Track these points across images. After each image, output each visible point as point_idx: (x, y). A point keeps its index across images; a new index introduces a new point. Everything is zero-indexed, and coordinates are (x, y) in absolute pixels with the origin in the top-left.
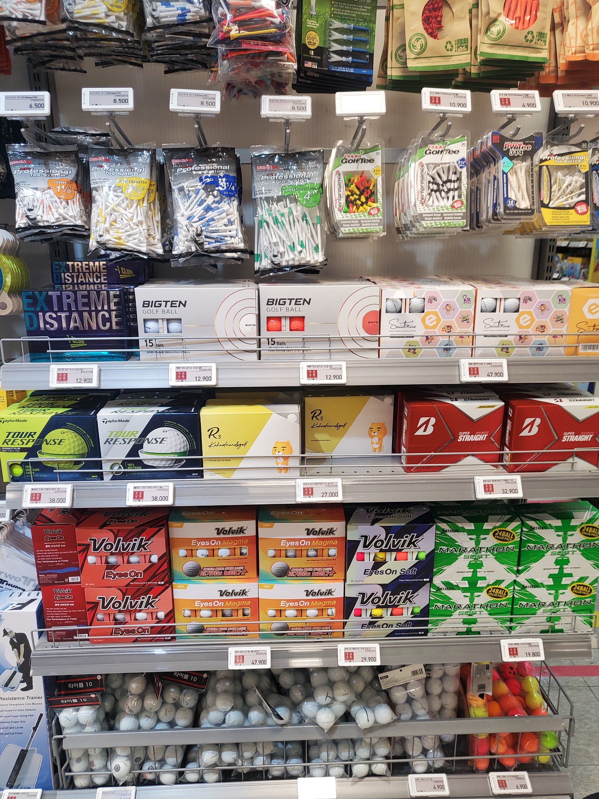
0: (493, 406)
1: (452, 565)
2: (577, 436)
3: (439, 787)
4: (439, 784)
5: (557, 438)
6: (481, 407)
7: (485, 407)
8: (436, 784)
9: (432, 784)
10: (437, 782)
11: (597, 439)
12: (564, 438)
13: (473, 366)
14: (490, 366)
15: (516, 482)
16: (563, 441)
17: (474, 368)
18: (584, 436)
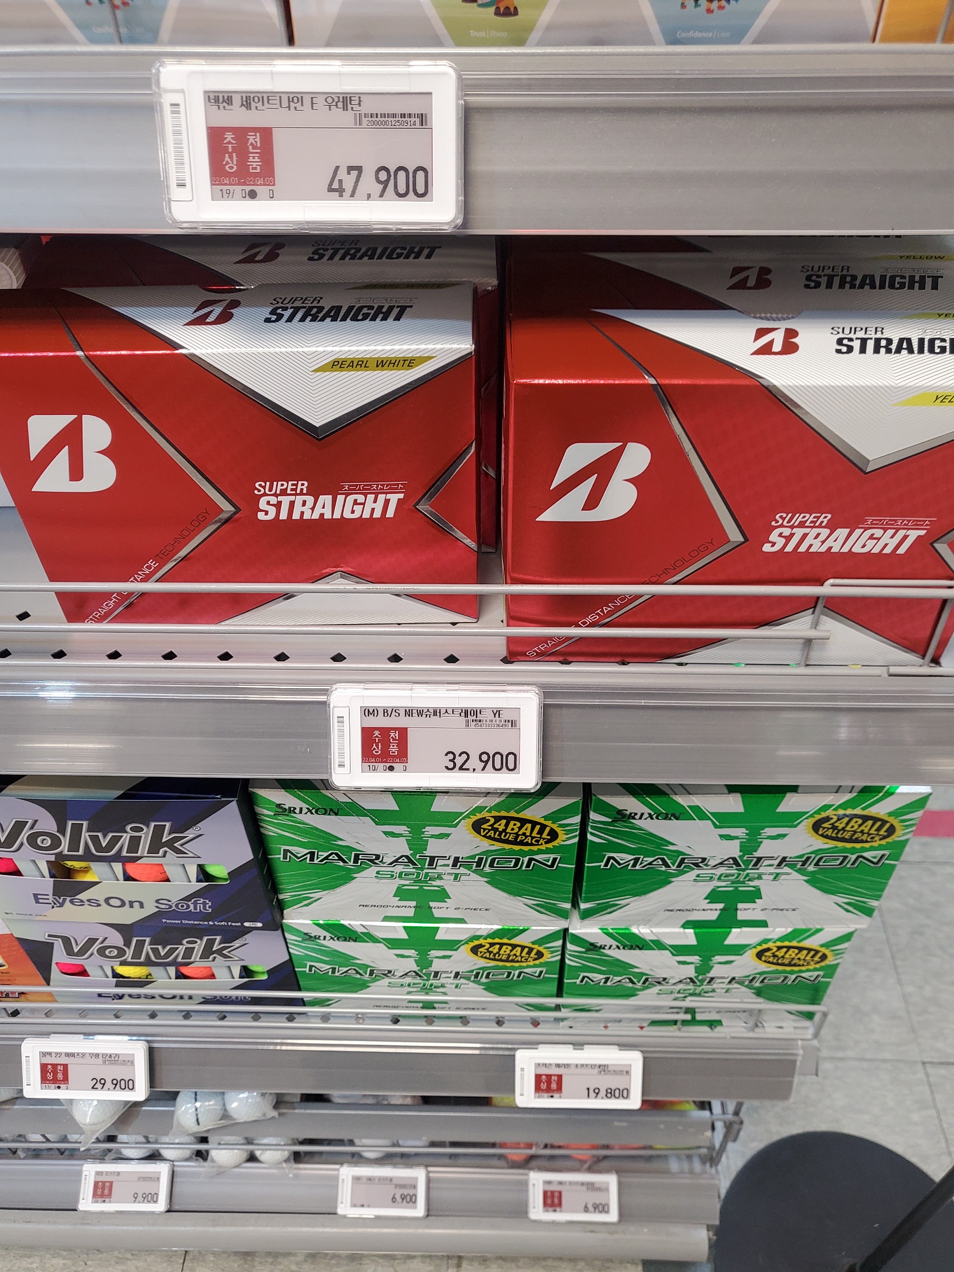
0: (409, 363)
1: (338, 890)
2: (842, 533)
3: (403, 1198)
4: (406, 1192)
5: (734, 535)
6: (339, 365)
7: (359, 364)
8: (399, 1192)
9: (391, 1190)
10: (403, 1186)
11: (942, 548)
12: (774, 537)
13: (237, 117)
14: (347, 117)
15: (513, 723)
16: (767, 548)
17: (241, 133)
18: (878, 533)
